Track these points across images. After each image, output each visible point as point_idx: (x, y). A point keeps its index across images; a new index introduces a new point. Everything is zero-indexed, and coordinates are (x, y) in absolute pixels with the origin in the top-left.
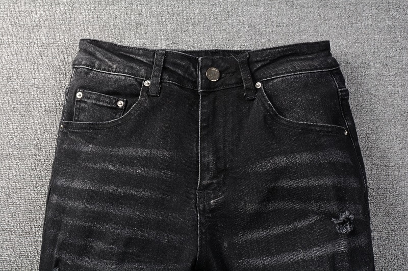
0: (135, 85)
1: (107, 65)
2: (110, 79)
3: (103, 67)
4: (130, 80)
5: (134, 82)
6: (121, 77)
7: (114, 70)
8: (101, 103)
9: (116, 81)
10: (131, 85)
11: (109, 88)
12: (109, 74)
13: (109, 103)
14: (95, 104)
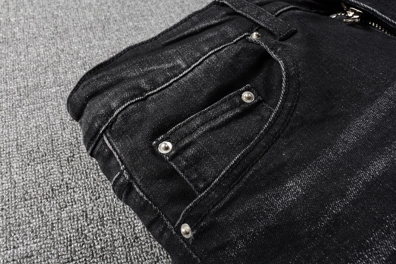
0: (243, 49)
1: (163, 71)
2: (192, 81)
3: (160, 79)
4: (228, 51)
5: (237, 48)
6: (207, 61)
7: (184, 66)
8: (220, 120)
9: (207, 71)
10: (237, 55)
11: (206, 91)
12: (181, 77)
13: (231, 109)
14: (212, 129)
